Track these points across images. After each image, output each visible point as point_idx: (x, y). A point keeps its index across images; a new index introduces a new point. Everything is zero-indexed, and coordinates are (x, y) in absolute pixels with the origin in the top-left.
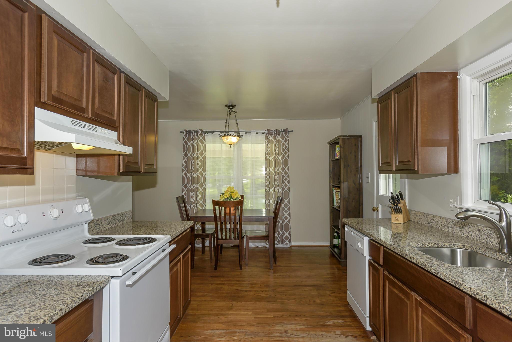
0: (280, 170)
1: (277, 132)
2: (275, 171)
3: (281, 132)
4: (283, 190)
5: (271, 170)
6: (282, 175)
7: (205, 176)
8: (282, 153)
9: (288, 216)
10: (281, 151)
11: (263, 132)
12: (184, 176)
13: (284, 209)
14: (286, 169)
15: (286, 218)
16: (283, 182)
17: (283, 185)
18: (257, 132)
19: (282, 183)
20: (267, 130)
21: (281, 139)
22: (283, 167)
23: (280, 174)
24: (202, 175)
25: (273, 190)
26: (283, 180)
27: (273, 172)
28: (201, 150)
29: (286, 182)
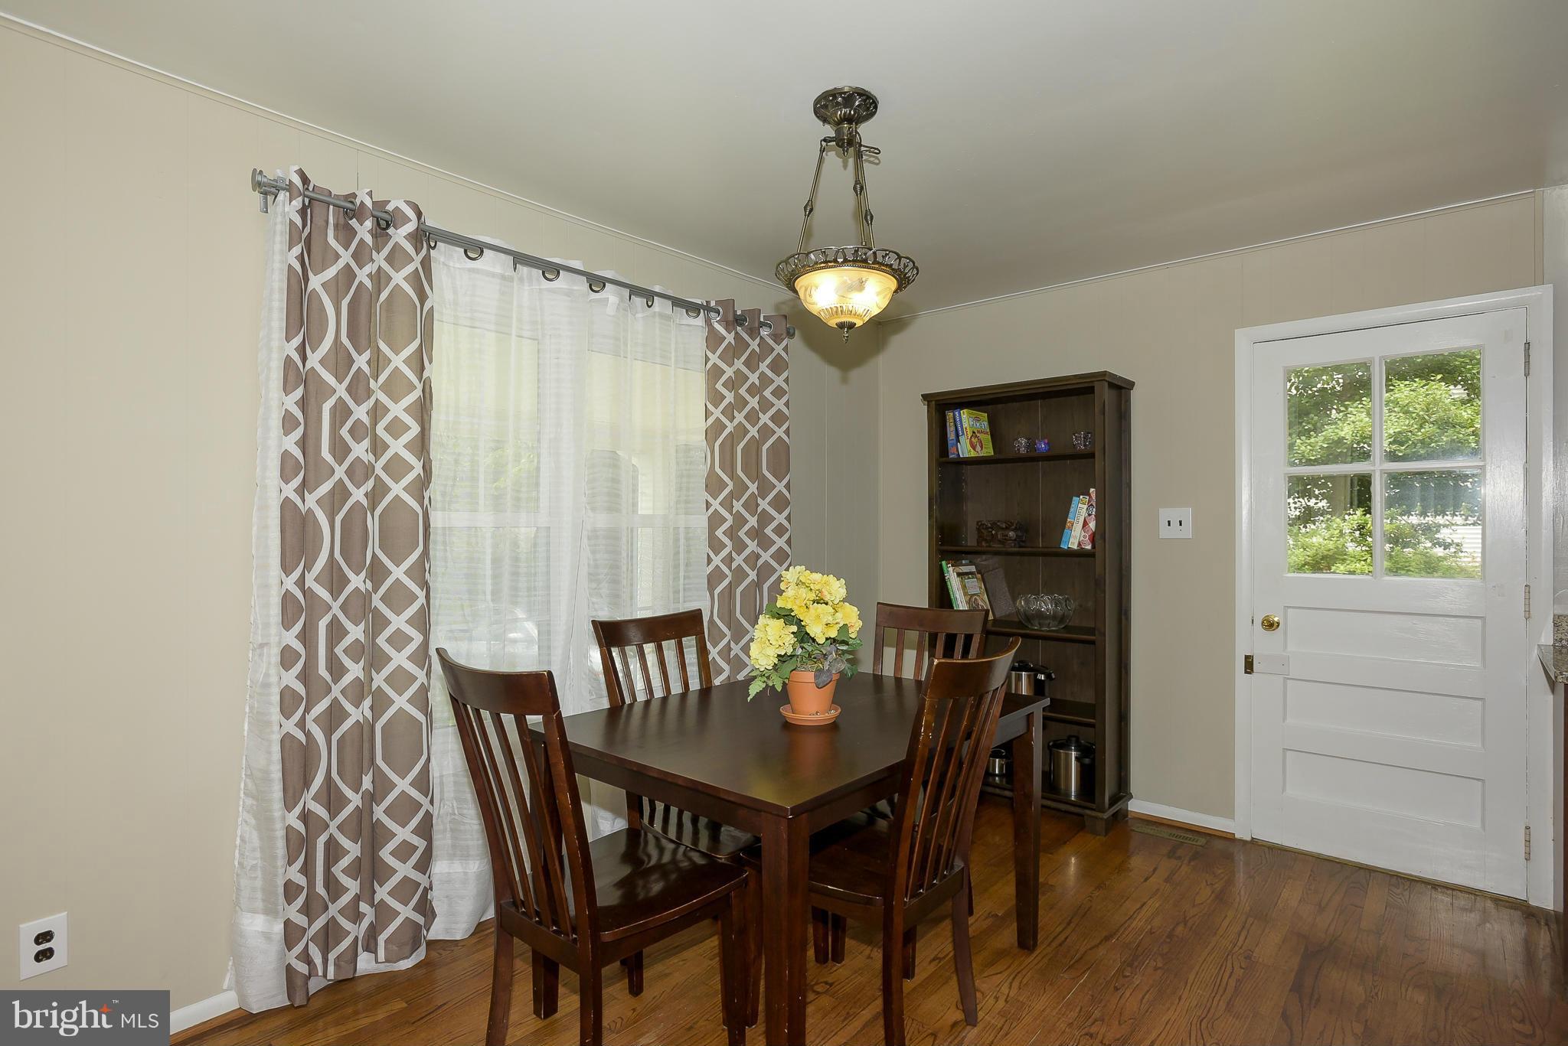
14: (780, 486)
17: (766, 557)
29: (780, 542)
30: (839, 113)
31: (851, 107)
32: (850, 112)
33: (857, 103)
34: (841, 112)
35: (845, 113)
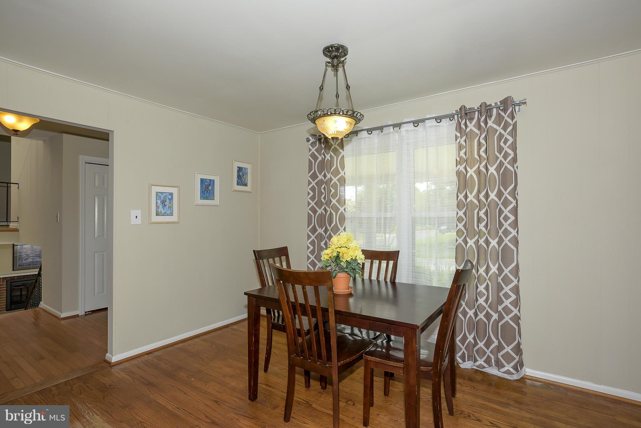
0: (493, 196)
1: (486, 110)
2: (479, 201)
3: (495, 110)
4: (499, 243)
5: (471, 197)
6: (497, 210)
7: (344, 211)
8: (497, 158)
9: (512, 308)
10: (496, 153)
11: (451, 117)
12: (310, 212)
13: (502, 289)
14: (506, 194)
15: (507, 311)
16: (501, 225)
17: (500, 233)
18: (439, 119)
19: (498, 227)
20: (459, 111)
21: (495, 126)
22: (499, 190)
23: (492, 205)
24: (337, 210)
25: (475, 243)
26: (499, 220)
27: (476, 202)
28: (335, 166)
29: (506, 225)
30: (333, 54)
31: (338, 52)
32: (338, 54)
33: (340, 51)
34: (334, 54)
35: (336, 54)
